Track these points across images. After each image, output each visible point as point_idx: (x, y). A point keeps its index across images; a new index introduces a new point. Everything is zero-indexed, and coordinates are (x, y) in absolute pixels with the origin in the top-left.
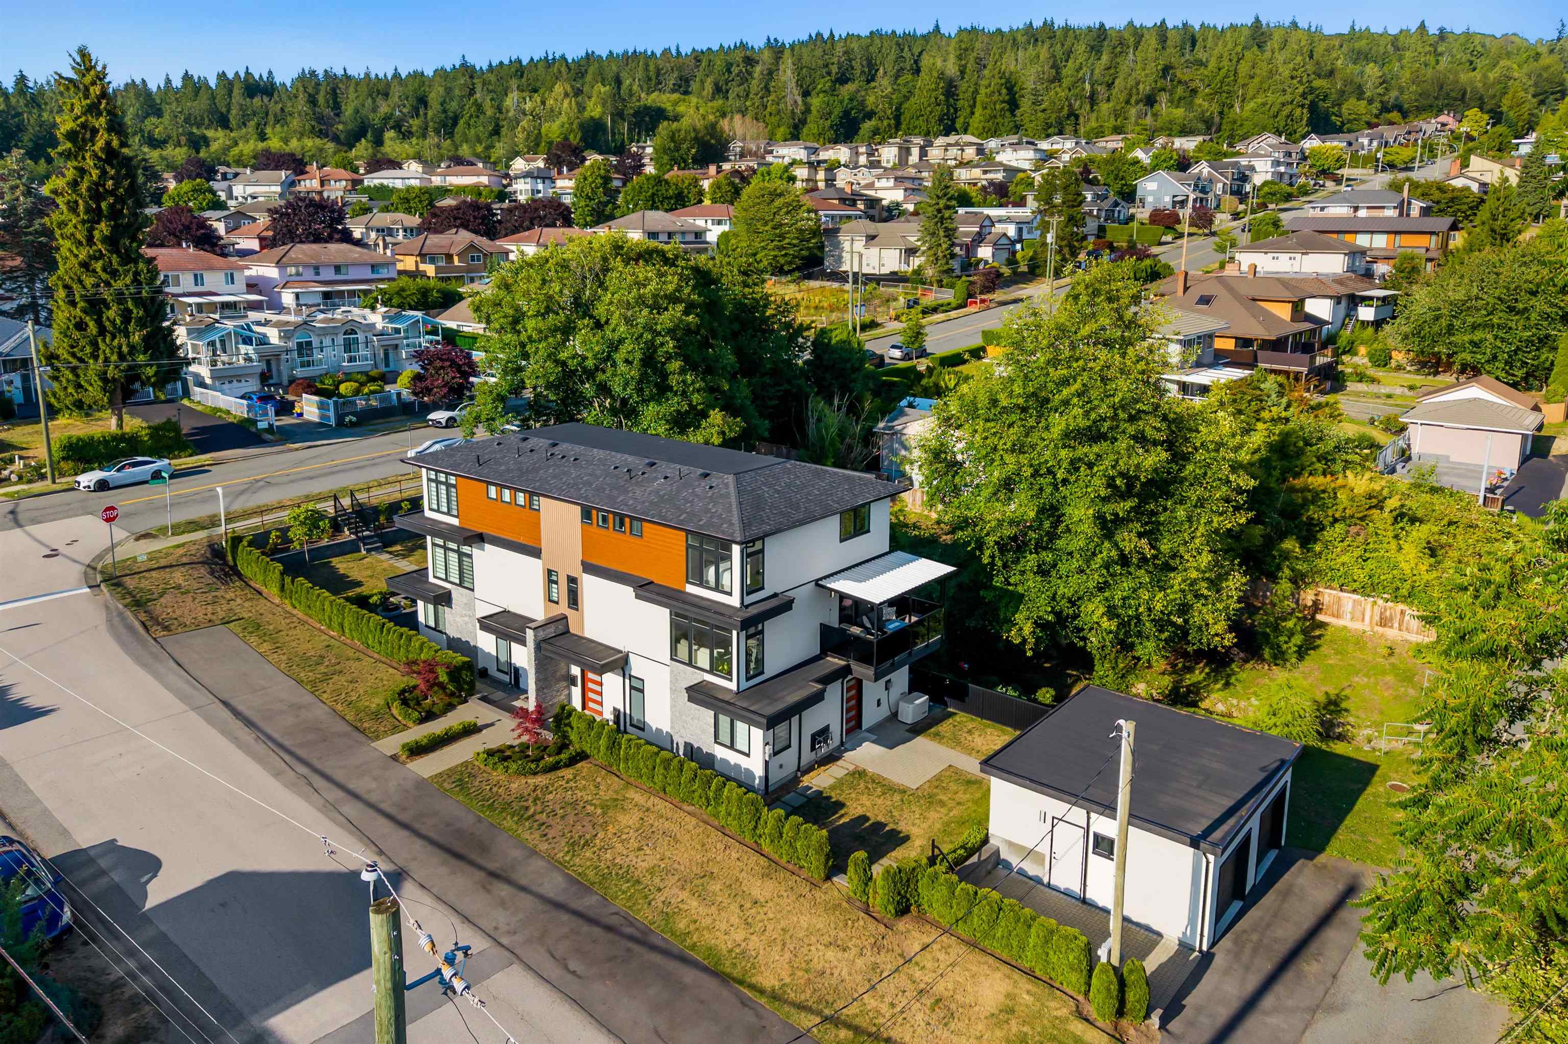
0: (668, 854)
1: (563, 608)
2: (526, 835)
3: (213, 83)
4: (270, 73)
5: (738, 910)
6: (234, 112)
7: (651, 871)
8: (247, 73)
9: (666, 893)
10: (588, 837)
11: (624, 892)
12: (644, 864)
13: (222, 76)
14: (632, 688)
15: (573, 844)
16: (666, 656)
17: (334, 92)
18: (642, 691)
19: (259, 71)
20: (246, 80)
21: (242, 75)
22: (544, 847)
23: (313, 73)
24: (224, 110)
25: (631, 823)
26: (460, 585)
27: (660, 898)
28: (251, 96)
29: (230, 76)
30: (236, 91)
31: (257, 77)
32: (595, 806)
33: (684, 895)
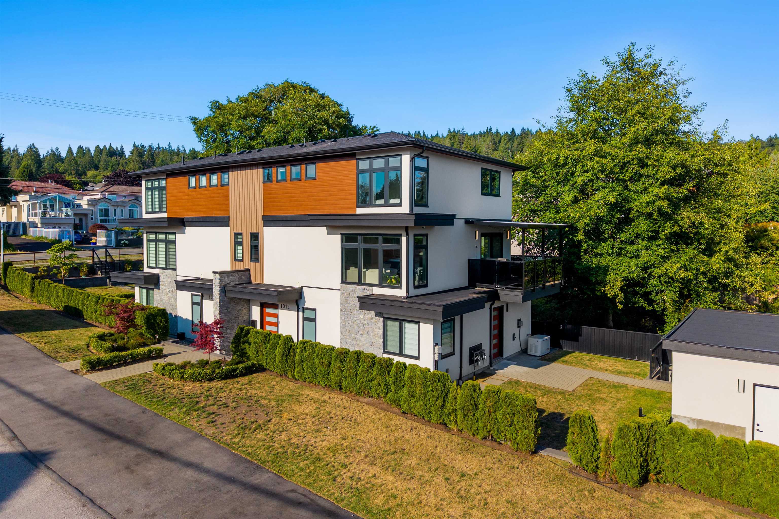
0: (350, 434)
1: (247, 264)
2: (194, 422)
3: (92, 151)
4: (122, 146)
5: (444, 483)
6: (102, 163)
7: (334, 449)
8: (110, 146)
9: (353, 468)
10: (261, 422)
11: (302, 470)
12: (324, 444)
13: (98, 147)
14: (305, 319)
15: (244, 428)
16: (336, 281)
17: (152, 155)
18: (314, 320)
19: (116, 145)
20: (109, 149)
21: (108, 147)
22: (210, 431)
23: (143, 146)
24: (97, 163)
25: (307, 411)
26: (167, 268)
27: (347, 474)
28: (111, 156)
29: (102, 147)
30: (104, 154)
31: (115, 148)
32: (270, 400)
33: (376, 470)
